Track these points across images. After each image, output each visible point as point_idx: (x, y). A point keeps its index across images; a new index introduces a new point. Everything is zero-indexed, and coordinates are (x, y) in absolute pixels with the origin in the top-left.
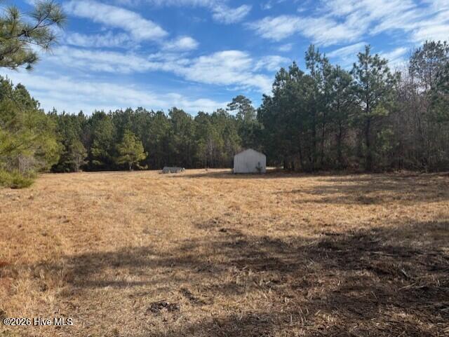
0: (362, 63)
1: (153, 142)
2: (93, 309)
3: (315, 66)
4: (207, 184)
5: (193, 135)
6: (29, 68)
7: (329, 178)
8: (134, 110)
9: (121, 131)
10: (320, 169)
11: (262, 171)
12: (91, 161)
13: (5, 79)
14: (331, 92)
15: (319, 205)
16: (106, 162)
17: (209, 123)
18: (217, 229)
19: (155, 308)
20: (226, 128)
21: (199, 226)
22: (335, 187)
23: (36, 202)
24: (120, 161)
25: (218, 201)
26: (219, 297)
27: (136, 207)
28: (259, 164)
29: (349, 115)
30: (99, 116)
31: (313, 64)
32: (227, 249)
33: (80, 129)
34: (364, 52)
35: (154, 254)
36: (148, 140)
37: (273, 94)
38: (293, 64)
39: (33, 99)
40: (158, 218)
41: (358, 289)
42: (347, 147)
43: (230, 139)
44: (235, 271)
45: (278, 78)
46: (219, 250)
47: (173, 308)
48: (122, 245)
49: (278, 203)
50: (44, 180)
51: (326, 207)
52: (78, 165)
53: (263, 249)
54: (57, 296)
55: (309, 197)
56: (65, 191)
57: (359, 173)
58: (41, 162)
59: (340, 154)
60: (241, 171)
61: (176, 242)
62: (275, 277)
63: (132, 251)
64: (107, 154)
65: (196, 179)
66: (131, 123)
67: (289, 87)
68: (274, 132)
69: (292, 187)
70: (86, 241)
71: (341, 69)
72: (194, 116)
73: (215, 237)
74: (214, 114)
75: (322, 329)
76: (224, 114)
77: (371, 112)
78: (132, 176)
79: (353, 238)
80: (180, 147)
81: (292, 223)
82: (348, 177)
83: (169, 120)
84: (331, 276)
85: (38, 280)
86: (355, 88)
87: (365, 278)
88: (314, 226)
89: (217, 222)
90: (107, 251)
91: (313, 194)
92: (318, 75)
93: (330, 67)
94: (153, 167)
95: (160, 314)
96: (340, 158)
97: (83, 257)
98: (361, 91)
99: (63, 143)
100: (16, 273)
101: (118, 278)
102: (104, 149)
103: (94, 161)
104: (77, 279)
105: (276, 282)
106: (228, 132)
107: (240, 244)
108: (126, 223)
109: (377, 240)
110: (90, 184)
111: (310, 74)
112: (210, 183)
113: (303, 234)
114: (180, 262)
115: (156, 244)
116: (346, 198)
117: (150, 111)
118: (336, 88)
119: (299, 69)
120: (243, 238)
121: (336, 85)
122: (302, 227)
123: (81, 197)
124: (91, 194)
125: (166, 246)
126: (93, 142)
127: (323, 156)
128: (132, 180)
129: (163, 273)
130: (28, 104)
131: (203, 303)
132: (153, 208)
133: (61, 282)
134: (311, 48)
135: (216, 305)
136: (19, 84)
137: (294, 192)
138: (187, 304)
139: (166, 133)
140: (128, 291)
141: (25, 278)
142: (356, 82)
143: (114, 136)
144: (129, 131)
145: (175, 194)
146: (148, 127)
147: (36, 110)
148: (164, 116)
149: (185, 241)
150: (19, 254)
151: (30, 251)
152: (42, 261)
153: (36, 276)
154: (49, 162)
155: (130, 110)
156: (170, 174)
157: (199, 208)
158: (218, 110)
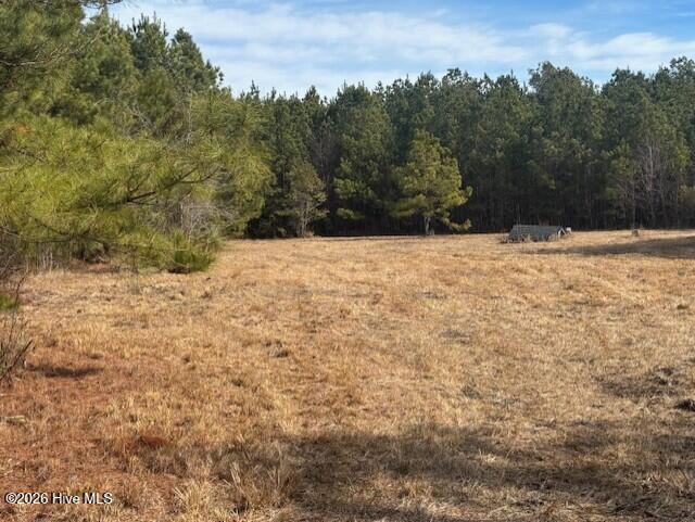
1: (486, 159)
4: (638, 275)
5: (597, 135)
8: (439, 76)
9: (405, 134)
12: (333, 210)
13: (151, 21)
16: (369, 212)
17: (646, 99)
18: (669, 400)
21: (615, 389)
23: (219, 306)
24: (403, 210)
25: (672, 322)
27: (444, 328)
30: (354, 96)
33: (309, 131)
36: (474, 152)
39: (209, 66)
40: (502, 360)
46: (676, 458)
48: (413, 421)
50: (231, 256)
52: (304, 221)
56: (278, 282)
58: (225, 213)
61: (551, 426)
63: (437, 439)
64: (370, 193)
66: (430, 110)
70: (328, 403)
73: (664, 423)
74: (662, 76)
78: (431, 248)
80: (560, 171)
83: (530, 97)
85: (229, 485)
89: (670, 380)
90: (376, 432)
97: (322, 442)
99: (273, 166)
100: (183, 464)
102: (366, 181)
103: (341, 211)
108: (421, 366)
110: (332, 268)
112: (648, 270)
114: (563, 480)
115: (498, 424)
117: (478, 76)
123: (314, 298)
124: (335, 293)
126: (338, 164)
128: (432, 260)
129: (519, 504)
130: (198, 76)
132: (488, 333)
133: (276, 496)
136: (181, 31)
139: (522, 133)
141: (202, 479)
143: (388, 148)
144: (424, 133)
145: (548, 300)
146: (474, 119)
147: (216, 91)
148: (516, 87)
149: (575, 424)
150: (188, 421)
151: (210, 417)
152: (235, 442)
153: (222, 477)
154: (242, 214)
155: (429, 77)
156: (531, 245)
157: (614, 339)
158: (673, 62)
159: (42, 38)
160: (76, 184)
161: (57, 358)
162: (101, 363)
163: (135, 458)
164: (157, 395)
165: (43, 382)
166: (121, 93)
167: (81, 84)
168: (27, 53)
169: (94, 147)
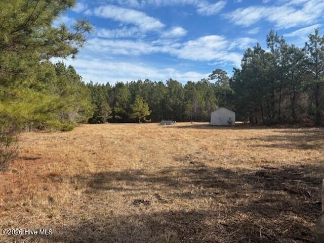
0: (313, 42)
1: (155, 103)
2: (102, 200)
3: (274, 45)
4: (189, 133)
5: (183, 98)
6: (73, 57)
7: (283, 130)
8: (143, 81)
9: (134, 96)
10: (277, 123)
11: (232, 124)
12: (114, 116)
13: (61, 62)
14: (287, 65)
15: (267, 149)
16: (124, 117)
17: (195, 89)
18: (188, 162)
19: (136, 203)
20: (207, 93)
21: (176, 159)
22: (285, 136)
23: (77, 141)
24: (133, 116)
25: (194, 144)
26: (178, 200)
27: (138, 146)
28: (230, 119)
29: (301, 83)
30: (120, 85)
31: (273, 44)
32: (191, 174)
33: (107, 94)
34: (314, 34)
35: (144, 174)
36: (152, 101)
37: (241, 67)
38: (256, 45)
39: (78, 75)
40: (152, 154)
41: (272, 201)
42: (299, 106)
43: (210, 101)
44: (193, 186)
45: (246, 56)
46: (186, 174)
47: (147, 203)
48: (125, 168)
49: (237, 146)
50: (83, 128)
51: (272, 150)
52: (105, 119)
53: (216, 175)
54: (82, 193)
55: (262, 143)
56: (96, 135)
57: (309, 127)
58: (82, 117)
59: (294, 112)
60: (216, 124)
61: (159, 168)
62: (218, 191)
63: (130, 172)
64: (124, 111)
65: (182, 129)
66: (140, 90)
67: (253, 62)
68: (242, 95)
69: (252, 136)
70: (104, 165)
71: (296, 47)
72: (184, 84)
73: (186, 167)
74: (199, 83)
75: (237, 221)
76: (206, 83)
77: (319, 79)
78: (140, 126)
79: (284, 171)
80: (174, 107)
81: (242, 160)
82: (299, 130)
83: (167, 88)
84: (256, 193)
85: (74, 184)
86: (306, 61)
87: (280, 195)
88: (258, 162)
89: (190, 157)
90: (115, 171)
91: (265, 141)
92: (277, 52)
93: (286, 46)
94: (155, 120)
95: (138, 206)
96: (294, 115)
97: (100, 174)
98: (311, 64)
99: (96, 104)
100: (62, 180)
101: (119, 186)
102: (123, 108)
103: (116, 116)
104: (95, 185)
105: (216, 194)
106: (209, 96)
107: (201, 171)
108: (131, 156)
109: (302, 172)
110: (112, 131)
111: (270, 52)
112: (192, 132)
113: (248, 167)
114: (159, 180)
115: (146, 168)
116: (291, 145)
117: (153, 81)
118: (291, 62)
119: (262, 48)
120: (204, 168)
121: (291, 60)
122: (249, 163)
123: (105, 139)
124: (111, 138)
125: (152, 170)
126: (115, 103)
127: (280, 114)
128: (139, 129)
129: (147, 185)
130: (75, 78)
131: (166, 202)
132: (149, 147)
133: (86, 186)
134: (272, 32)
135: (174, 204)
136: (70, 66)
137: (252, 139)
138: (156, 202)
139: (164, 97)
140: (123, 193)
141: (66, 183)
142: (307, 57)
143: (129, 99)
144: (139, 96)
145: (166, 139)
146: (152, 93)
147: (80, 82)
148: (163, 85)
149: (165, 167)
150: (65, 170)
151: (71, 169)
152: (77, 175)
153: (73, 182)
154: (87, 117)
155: (140, 81)
156: (166, 126)
157: (179, 148)
158: (202, 80)
159: (26, 67)
160: (34, 107)
161: (28, 155)
162: (42, 156)
163: (48, 179)
164: (57, 164)
165: (24, 161)
166: (52, 82)
167: (40, 79)
168: (21, 71)
169: (41, 98)
